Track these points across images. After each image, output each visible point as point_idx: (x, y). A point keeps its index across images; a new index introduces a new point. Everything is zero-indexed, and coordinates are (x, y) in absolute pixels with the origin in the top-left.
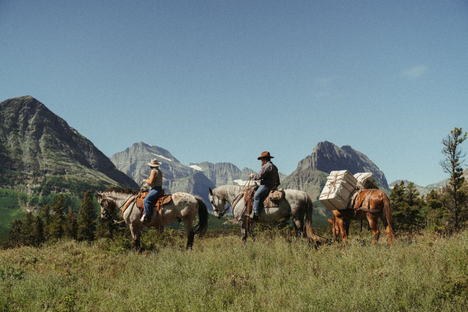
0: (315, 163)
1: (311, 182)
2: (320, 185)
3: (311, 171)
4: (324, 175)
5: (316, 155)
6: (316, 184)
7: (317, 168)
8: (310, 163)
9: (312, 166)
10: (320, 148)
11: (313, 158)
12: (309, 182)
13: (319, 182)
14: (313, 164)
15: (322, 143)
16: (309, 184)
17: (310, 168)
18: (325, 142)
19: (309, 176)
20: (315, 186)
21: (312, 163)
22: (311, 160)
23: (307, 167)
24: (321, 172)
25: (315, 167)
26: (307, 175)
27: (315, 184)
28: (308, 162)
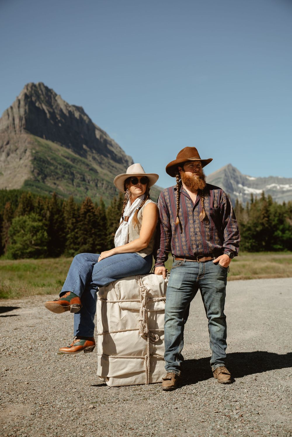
0: (21, 119)
1: (12, 155)
2: (30, 158)
3: (13, 134)
4: (39, 142)
5: (22, 103)
6: (24, 158)
7: (24, 129)
8: (11, 118)
9: (14, 124)
10: (31, 92)
11: (15, 110)
12: (8, 155)
13: (28, 153)
14: (17, 121)
15: (33, 85)
16: (9, 157)
17: (11, 128)
18: (39, 84)
19: (8, 143)
20: (22, 161)
21: (14, 120)
22: (13, 113)
23: (4, 127)
24: (32, 136)
25: (20, 127)
26: (3, 142)
27: (21, 159)
28: (7, 117)
